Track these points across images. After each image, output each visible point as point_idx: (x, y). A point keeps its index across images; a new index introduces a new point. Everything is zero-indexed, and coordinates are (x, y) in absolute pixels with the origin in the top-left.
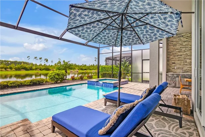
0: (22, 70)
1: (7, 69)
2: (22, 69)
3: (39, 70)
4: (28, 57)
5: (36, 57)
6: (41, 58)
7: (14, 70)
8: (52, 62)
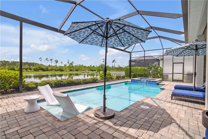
0: (39, 71)
1: (27, 70)
2: (40, 69)
3: (54, 71)
4: (40, 59)
5: (47, 59)
6: (51, 60)
7: (33, 70)
8: (62, 63)
